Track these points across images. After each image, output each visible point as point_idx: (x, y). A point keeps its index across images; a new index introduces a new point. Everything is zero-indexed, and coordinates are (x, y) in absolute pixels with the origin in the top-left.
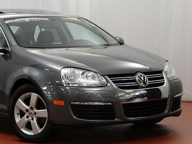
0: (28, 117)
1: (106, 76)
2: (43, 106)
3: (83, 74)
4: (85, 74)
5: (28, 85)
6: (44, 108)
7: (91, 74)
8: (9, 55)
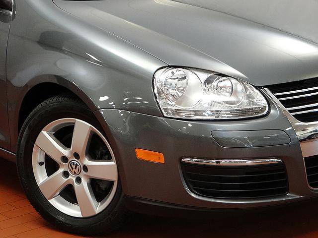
0: (66, 174)
1: (266, 89)
2: (104, 151)
3: (208, 81)
4: (215, 83)
5: (66, 99)
6: (107, 156)
7: (227, 83)
8: (11, 13)
